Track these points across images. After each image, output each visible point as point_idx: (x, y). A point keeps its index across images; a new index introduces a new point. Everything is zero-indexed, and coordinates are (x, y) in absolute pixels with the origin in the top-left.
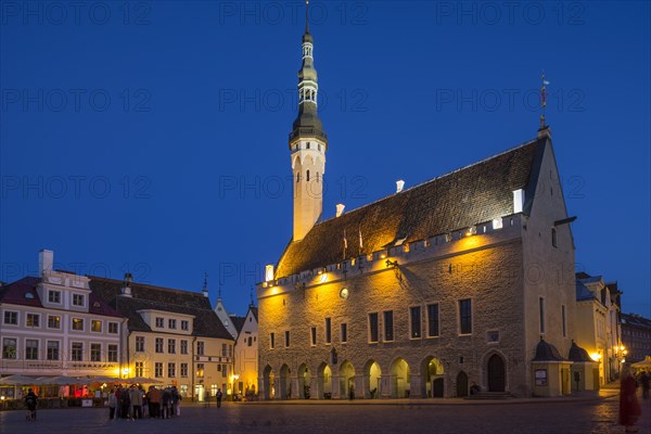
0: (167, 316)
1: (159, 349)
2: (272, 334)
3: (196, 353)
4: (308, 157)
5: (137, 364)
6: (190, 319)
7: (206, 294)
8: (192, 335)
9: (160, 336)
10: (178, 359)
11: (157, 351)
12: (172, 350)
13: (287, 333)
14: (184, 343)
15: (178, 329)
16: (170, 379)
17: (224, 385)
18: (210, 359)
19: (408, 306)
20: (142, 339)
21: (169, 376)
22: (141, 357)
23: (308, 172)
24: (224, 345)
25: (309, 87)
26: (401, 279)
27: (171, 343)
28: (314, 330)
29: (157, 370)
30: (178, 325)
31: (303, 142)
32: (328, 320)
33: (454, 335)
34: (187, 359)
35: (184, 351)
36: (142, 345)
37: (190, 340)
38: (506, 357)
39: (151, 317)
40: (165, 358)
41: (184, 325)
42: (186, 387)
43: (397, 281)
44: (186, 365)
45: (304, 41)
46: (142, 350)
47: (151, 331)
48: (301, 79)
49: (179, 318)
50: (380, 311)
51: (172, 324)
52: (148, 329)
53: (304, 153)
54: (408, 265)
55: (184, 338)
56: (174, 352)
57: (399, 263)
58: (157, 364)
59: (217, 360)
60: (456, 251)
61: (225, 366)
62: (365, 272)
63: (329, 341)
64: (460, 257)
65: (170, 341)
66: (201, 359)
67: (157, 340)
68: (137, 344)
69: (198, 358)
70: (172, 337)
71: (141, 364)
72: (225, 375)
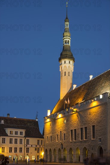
0: (14, 130)
1: (11, 142)
2: (48, 137)
3: (26, 144)
4: (65, 66)
5: (2, 148)
6: (24, 131)
7: (37, 120)
8: (24, 137)
9: (11, 138)
10: (18, 146)
11: (10, 143)
12: (16, 142)
13: (51, 136)
14: (21, 140)
15: (19, 135)
16: (15, 153)
17: (38, 156)
18: (32, 146)
19: (80, 127)
20: (5, 139)
21: (15, 152)
22: (4, 145)
23: (65, 72)
24: (38, 141)
25: (66, 39)
26: (78, 117)
27: (16, 140)
28: (57, 135)
29: (10, 150)
30: (19, 133)
31: (63, 61)
32: (61, 132)
33: (90, 139)
34: (22, 146)
35: (21, 143)
36: (4, 141)
37: (23, 139)
38: (103, 148)
39: (8, 131)
40: (13, 145)
41: (21, 133)
42: (21, 156)
43: (77, 117)
44: (22, 148)
45: (65, 21)
46: (4, 143)
47: (8, 136)
48: (64, 36)
49: (19, 131)
50: (73, 129)
51: (16, 133)
52: (7, 135)
53: (63, 65)
54: (80, 111)
55: (21, 138)
56: (17, 143)
57: (78, 111)
58: (10, 148)
59: (35, 146)
60: (91, 107)
61: (38, 149)
62: (70, 114)
63: (61, 140)
64: (92, 109)
65: (15, 139)
66: (28, 146)
67: (10, 139)
68: (3, 141)
69: (27, 146)
70: (16, 138)
71: (4, 148)
72: (38, 152)
